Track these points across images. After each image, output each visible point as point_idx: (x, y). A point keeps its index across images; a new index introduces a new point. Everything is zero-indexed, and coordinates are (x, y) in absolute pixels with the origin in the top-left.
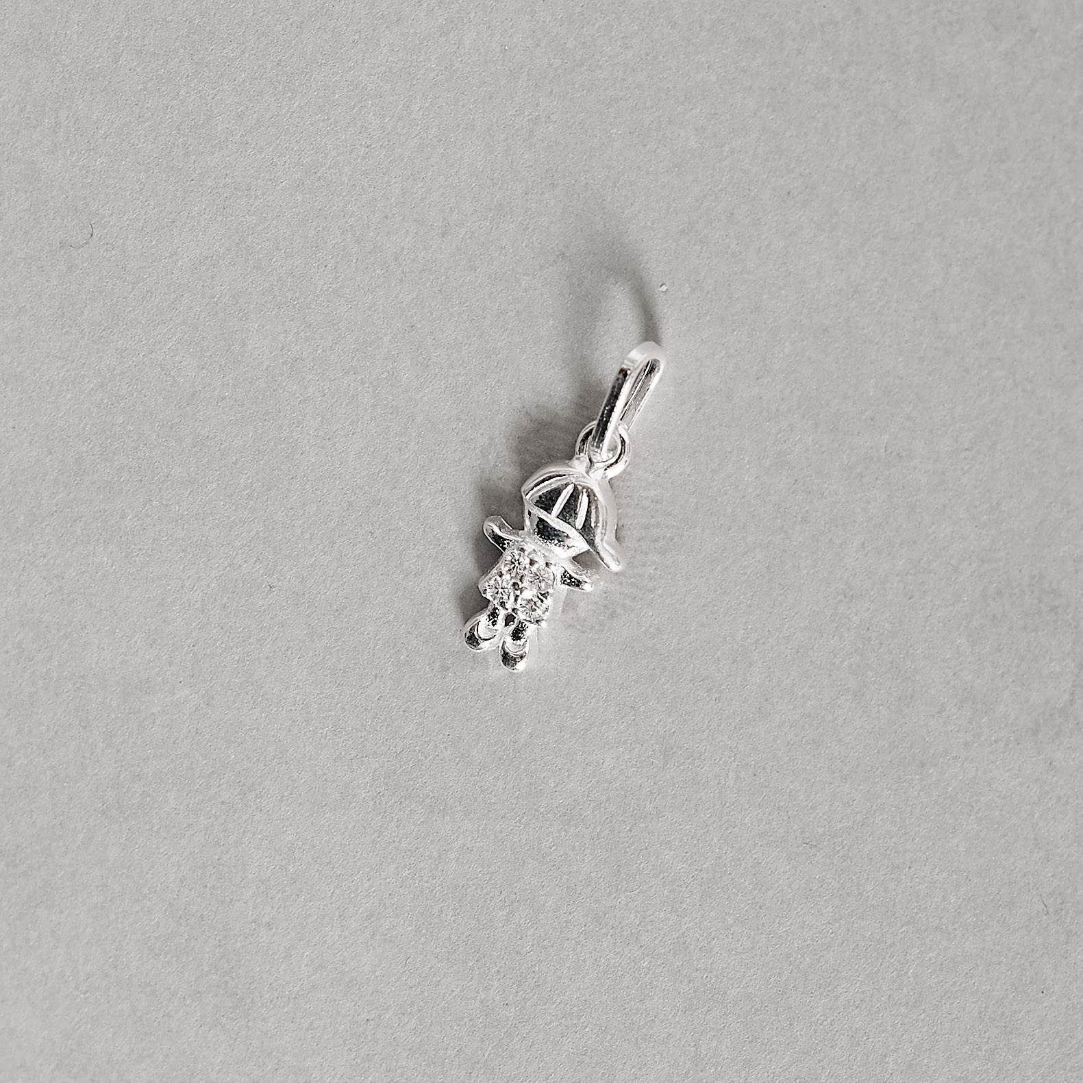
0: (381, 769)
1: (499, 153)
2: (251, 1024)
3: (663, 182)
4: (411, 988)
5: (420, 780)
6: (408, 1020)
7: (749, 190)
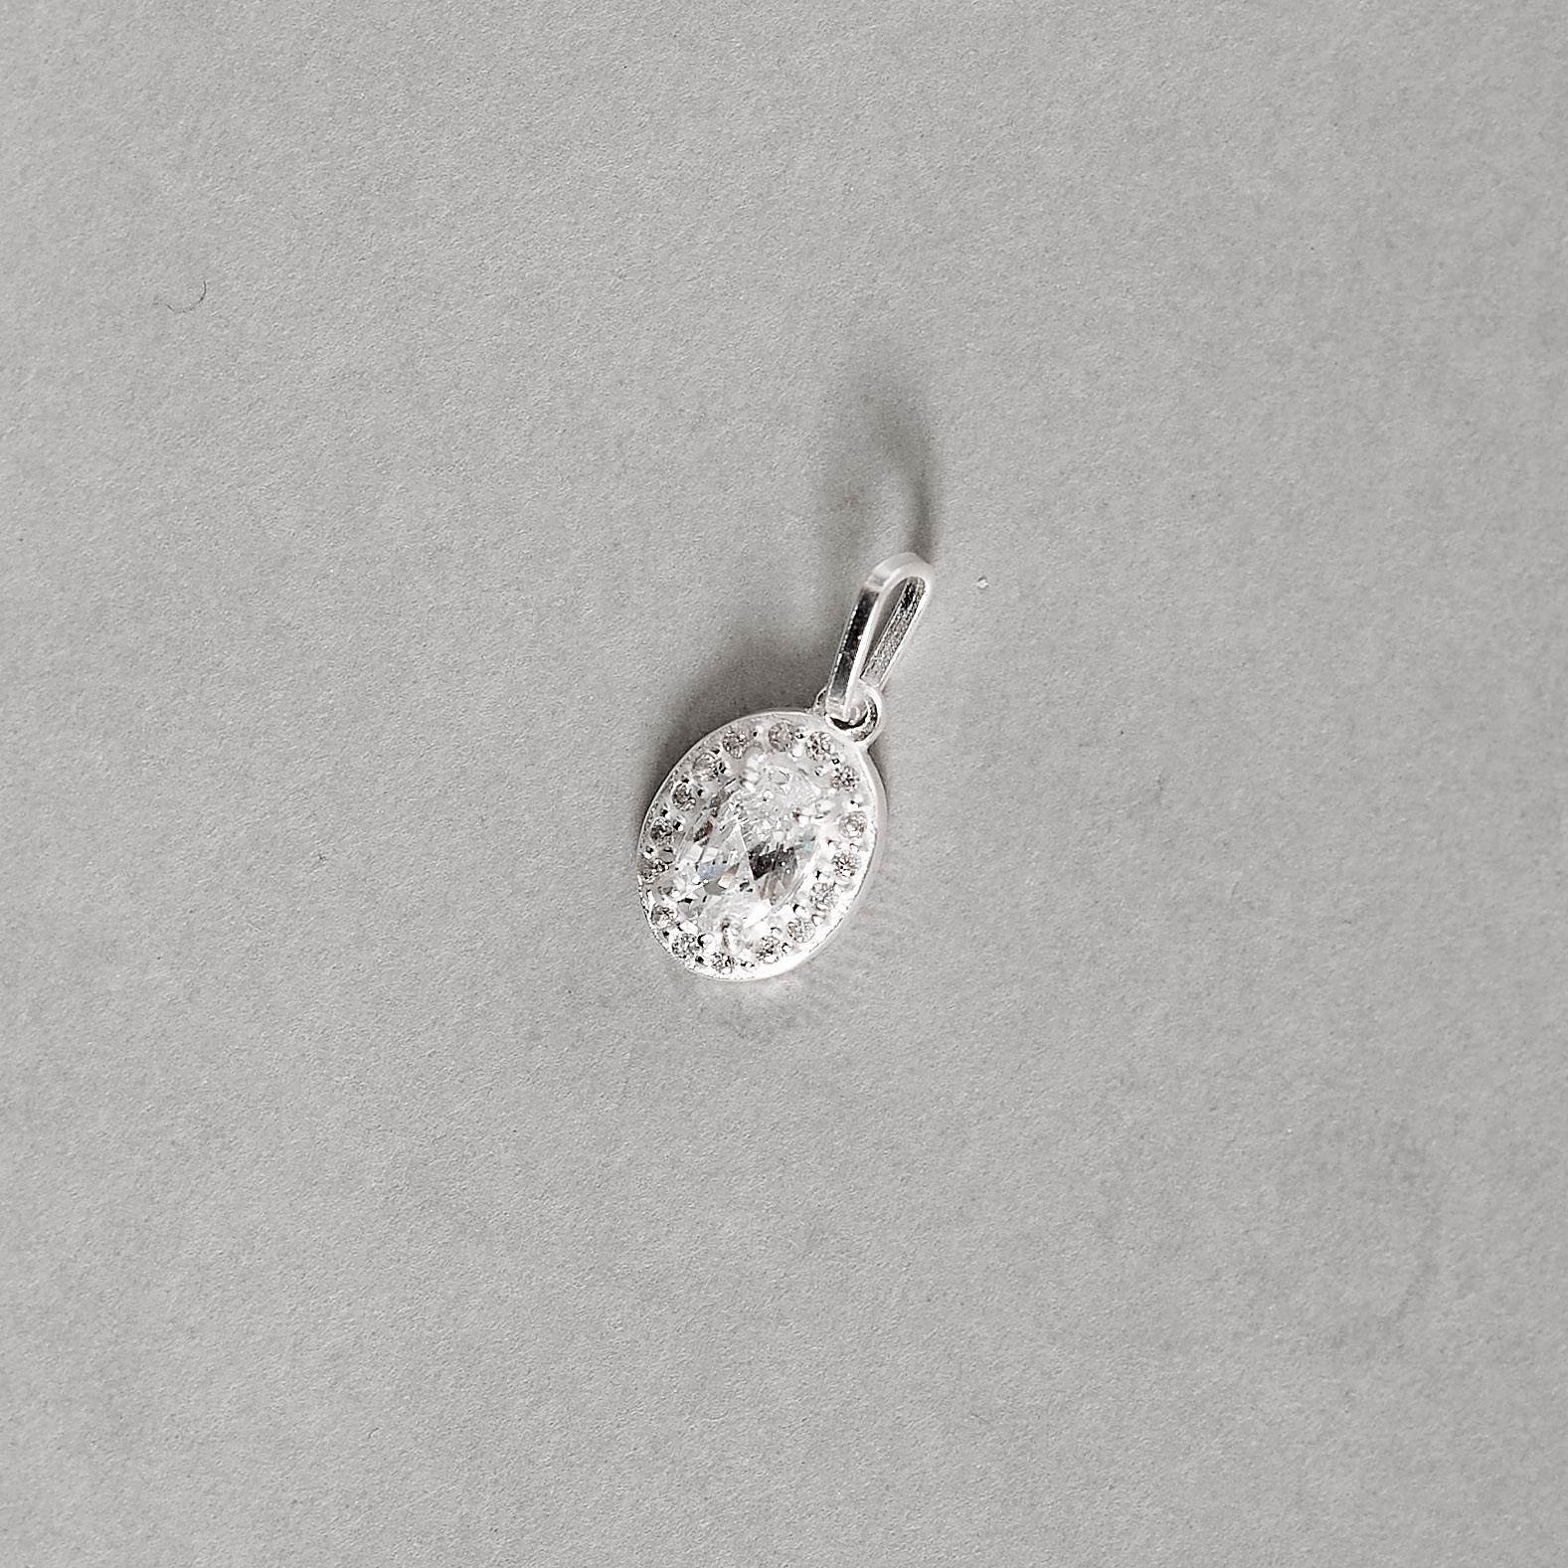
0: (407, 1154)
1: (802, 334)
2: (129, 1463)
3: (1021, 435)
4: (368, 1471)
5: (458, 1184)
6: (352, 1517)
7: (1139, 477)
